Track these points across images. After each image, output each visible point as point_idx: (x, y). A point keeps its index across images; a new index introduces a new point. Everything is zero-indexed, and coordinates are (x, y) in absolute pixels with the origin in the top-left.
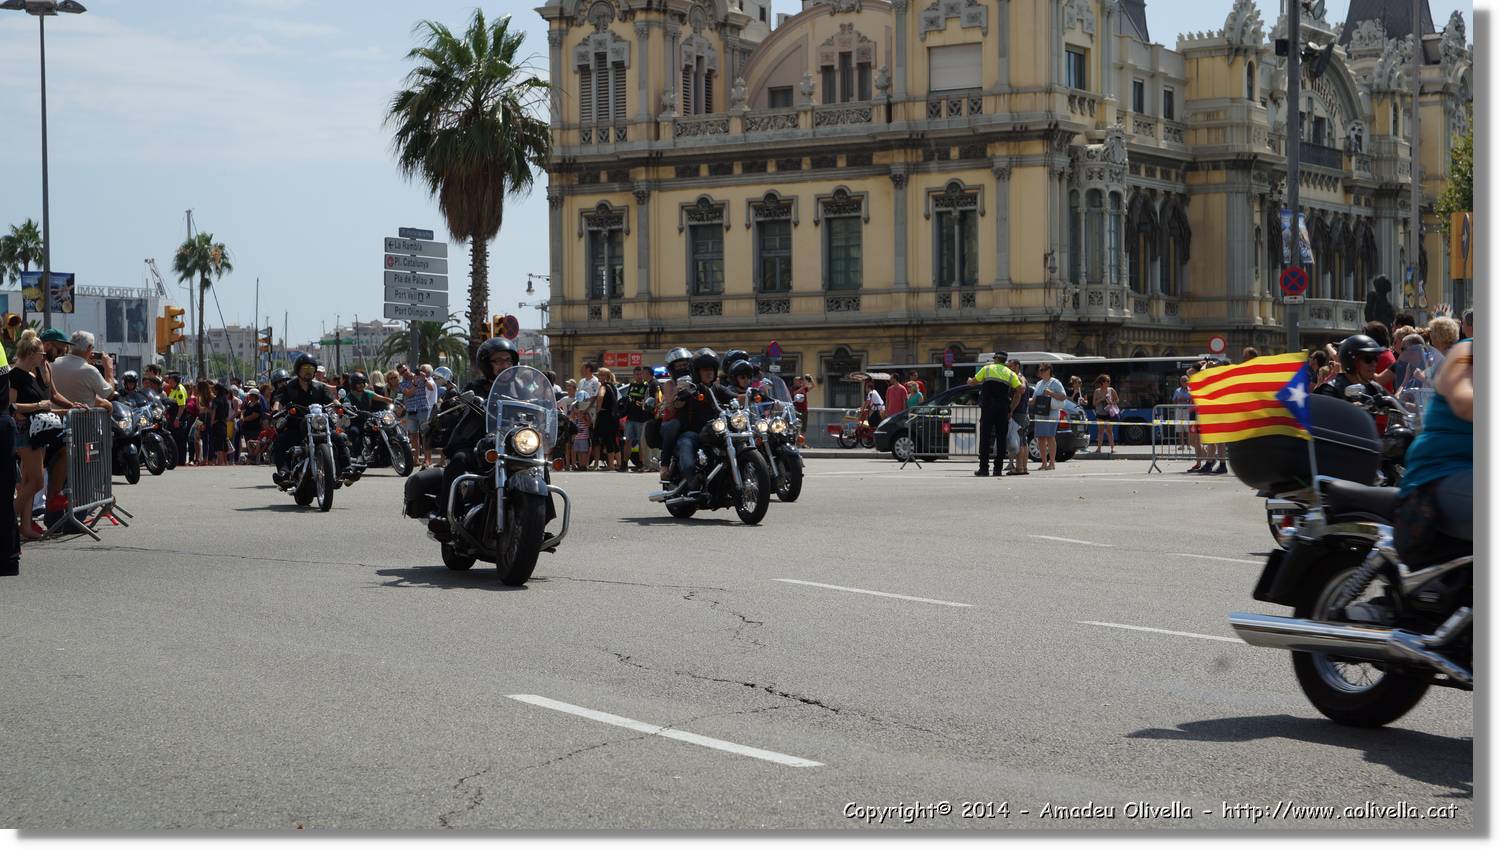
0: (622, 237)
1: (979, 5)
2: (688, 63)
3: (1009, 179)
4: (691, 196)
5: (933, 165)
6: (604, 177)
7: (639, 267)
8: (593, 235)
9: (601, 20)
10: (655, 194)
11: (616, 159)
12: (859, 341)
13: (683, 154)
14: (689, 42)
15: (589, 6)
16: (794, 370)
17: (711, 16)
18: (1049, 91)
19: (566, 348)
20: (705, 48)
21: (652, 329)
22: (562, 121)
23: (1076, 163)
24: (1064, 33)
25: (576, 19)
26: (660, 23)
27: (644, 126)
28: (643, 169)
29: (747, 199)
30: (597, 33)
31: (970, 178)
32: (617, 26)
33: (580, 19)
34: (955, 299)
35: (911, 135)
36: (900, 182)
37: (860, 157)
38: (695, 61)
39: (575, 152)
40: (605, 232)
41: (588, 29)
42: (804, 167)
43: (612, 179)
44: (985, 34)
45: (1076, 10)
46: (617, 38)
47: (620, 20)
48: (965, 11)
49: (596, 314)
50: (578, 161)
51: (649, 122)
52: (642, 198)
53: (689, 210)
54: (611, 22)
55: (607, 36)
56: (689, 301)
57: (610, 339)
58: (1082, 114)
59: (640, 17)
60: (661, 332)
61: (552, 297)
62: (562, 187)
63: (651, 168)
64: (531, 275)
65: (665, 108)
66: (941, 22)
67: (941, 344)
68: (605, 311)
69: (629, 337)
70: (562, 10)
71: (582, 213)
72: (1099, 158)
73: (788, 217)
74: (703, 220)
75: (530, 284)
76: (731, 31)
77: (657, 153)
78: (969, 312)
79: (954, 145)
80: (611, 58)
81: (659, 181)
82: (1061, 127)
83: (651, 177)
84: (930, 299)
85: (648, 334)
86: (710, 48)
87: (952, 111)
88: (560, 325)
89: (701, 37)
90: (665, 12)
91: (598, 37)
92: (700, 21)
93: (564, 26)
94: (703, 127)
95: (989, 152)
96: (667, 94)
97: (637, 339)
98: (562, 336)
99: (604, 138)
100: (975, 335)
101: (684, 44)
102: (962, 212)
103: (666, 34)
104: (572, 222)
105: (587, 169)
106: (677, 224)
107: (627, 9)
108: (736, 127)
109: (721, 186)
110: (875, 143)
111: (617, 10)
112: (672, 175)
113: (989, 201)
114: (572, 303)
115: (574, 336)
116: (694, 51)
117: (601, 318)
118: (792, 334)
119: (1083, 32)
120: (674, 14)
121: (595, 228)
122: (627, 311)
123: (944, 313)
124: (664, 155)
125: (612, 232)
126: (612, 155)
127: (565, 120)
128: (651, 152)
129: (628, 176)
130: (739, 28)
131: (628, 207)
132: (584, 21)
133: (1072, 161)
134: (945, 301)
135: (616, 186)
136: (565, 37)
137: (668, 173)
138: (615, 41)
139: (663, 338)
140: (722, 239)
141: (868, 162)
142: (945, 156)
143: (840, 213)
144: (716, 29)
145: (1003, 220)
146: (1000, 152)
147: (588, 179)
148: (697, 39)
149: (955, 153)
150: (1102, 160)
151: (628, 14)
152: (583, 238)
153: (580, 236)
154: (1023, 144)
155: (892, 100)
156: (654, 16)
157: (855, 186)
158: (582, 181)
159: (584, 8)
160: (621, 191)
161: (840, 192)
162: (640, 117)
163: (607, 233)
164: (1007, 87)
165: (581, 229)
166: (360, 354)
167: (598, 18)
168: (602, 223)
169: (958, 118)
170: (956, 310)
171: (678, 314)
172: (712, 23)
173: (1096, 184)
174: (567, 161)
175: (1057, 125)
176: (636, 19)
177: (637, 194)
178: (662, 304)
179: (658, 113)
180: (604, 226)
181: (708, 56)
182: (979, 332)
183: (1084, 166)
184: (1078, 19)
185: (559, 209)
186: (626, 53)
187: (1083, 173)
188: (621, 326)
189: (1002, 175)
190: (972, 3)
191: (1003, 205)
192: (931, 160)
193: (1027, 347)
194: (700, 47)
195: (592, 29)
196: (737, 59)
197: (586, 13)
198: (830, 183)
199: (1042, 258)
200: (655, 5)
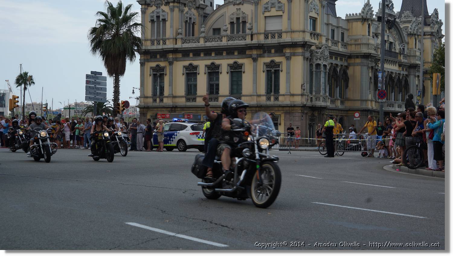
0: (164, 76)
2: (187, 20)
3: (290, 59)
4: (187, 63)
5: (266, 55)
6: (158, 56)
8: (155, 75)
9: (159, 5)
10: (175, 62)
11: (162, 51)
13: (184, 49)
14: (187, 13)
17: (194, 4)
18: (304, 32)
19: (145, 112)
20: (192, 15)
24: (309, 13)
26: (177, 6)
27: (172, 40)
28: (171, 54)
29: (205, 65)
31: (277, 59)
32: (163, 7)
33: (151, 5)
34: (272, 98)
35: (259, 45)
36: (255, 60)
37: (242, 51)
38: (189, 19)
39: (149, 48)
40: (158, 74)
41: (154, 8)
42: (224, 54)
43: (161, 57)
44: (283, 13)
45: (312, 6)
46: (163, 11)
47: (165, 5)
48: (277, 5)
50: (150, 51)
51: (173, 39)
52: (171, 63)
53: (186, 68)
54: (162, 6)
55: (160, 10)
56: (186, 97)
57: (159, 109)
58: (314, 39)
59: (171, 4)
61: (141, 95)
62: (144, 59)
63: (174, 54)
64: (134, 88)
65: (179, 34)
66: (269, 8)
68: (158, 100)
69: (166, 109)
71: (151, 68)
72: (320, 53)
73: (218, 71)
74: (191, 71)
75: (133, 90)
77: (176, 49)
78: (277, 103)
79: (273, 49)
80: (161, 18)
81: (177, 58)
82: (308, 43)
83: (174, 57)
84: (264, 98)
85: (172, 108)
86: (194, 15)
87: (272, 37)
88: (143, 104)
89: (191, 11)
90: (179, 3)
91: (158, 10)
92: (190, 6)
93: (146, 7)
94: (191, 41)
95: (284, 51)
96: (180, 30)
97: (169, 109)
98: (144, 108)
99: (159, 44)
100: (278, 110)
101: (185, 13)
102: (275, 70)
103: (179, 10)
104: (148, 71)
105: (153, 53)
106: (182, 72)
108: (202, 41)
109: (197, 60)
110: (247, 47)
111: (163, 2)
112: (181, 56)
113: (284, 67)
114: (147, 97)
115: (148, 108)
116: (188, 16)
117: (156, 102)
119: (315, 13)
120: (182, 3)
121: (155, 73)
122: (165, 100)
123: (268, 103)
124: (178, 50)
125: (160, 74)
126: (162, 49)
127: (146, 37)
128: (174, 48)
129: (166, 56)
130: (203, 9)
131: (166, 66)
132: (153, 5)
133: (311, 54)
134: (269, 99)
135: (162, 59)
136: (146, 10)
137: (180, 55)
138: (163, 12)
139: (177, 109)
140: (197, 77)
141: (245, 53)
142: (270, 52)
143: (235, 69)
144: (196, 9)
145: (288, 73)
146: (288, 51)
147: (153, 57)
148: (189, 12)
149: (273, 51)
150: (321, 54)
151: (167, 3)
152: (151, 77)
153: (150, 75)
154: (295, 48)
155: (252, 33)
156: (176, 4)
157: (240, 61)
158: (151, 57)
159: (153, 1)
160: (164, 61)
161: (235, 63)
162: (170, 37)
163: (159, 75)
164: (290, 30)
165: (151, 73)
166: (77, 113)
167: (158, 4)
168: (157, 71)
169: (274, 40)
170: (272, 102)
171: (182, 102)
172: (195, 7)
173: (319, 62)
174: (146, 51)
175: (306, 42)
176: (170, 5)
177: (169, 62)
178: (177, 98)
179: (176, 36)
180: (158, 72)
181: (193, 18)
182: (280, 109)
183: (315, 56)
184: (314, 8)
185: (143, 67)
186: (166, 16)
187: (314, 58)
188: (163, 105)
189: (288, 59)
190: (279, 2)
191: (288, 68)
192: (265, 53)
193: (295, 114)
194: (190, 15)
195: (156, 8)
196: (202, 19)
197: (153, 3)
198: (232, 60)
199: (301, 86)
200: (176, 1)
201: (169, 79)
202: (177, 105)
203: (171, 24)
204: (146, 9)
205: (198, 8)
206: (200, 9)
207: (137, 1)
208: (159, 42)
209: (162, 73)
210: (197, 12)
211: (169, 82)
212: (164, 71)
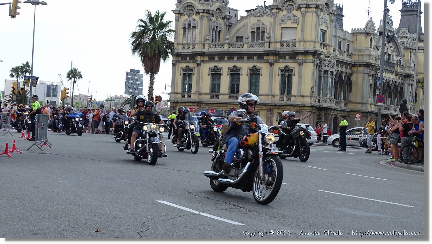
0: (192, 76)
2: (214, 28)
3: (302, 65)
4: (212, 65)
5: (281, 60)
6: (188, 58)
8: (184, 74)
10: (202, 64)
11: (192, 54)
13: (211, 53)
14: (214, 22)
15: (187, 10)
18: (315, 42)
19: (175, 106)
20: (219, 24)
24: (320, 26)
26: (206, 16)
27: (200, 44)
28: (199, 57)
29: (228, 67)
31: (291, 65)
32: (194, 17)
33: (184, 14)
34: (285, 98)
35: (275, 52)
36: (271, 65)
37: (261, 56)
38: (216, 27)
39: (180, 51)
40: (187, 74)
41: (186, 17)
42: (245, 59)
43: (190, 59)
44: (298, 25)
45: (323, 20)
46: (194, 20)
47: (195, 15)
48: (292, 18)
50: (181, 53)
51: (202, 44)
52: (199, 65)
53: (212, 69)
54: (193, 15)
55: (192, 19)
56: (210, 94)
57: (187, 104)
58: (324, 49)
59: (201, 14)
60: (202, 103)
61: (171, 91)
62: (176, 60)
63: (201, 57)
64: (166, 85)
65: (206, 40)
66: (286, 21)
68: (186, 96)
69: (193, 104)
70: (179, 11)
71: (181, 68)
72: (328, 61)
73: (239, 73)
74: (215, 72)
75: (165, 87)
76: (226, 20)
78: (289, 103)
79: (287, 55)
80: (192, 25)
81: (204, 60)
82: (318, 52)
83: (201, 59)
84: (278, 98)
85: (198, 103)
87: (287, 46)
88: (173, 99)
90: (208, 13)
91: (189, 19)
92: (218, 17)
93: (180, 16)
94: (217, 46)
95: (297, 58)
96: (207, 36)
98: (173, 102)
102: (288, 74)
103: (208, 19)
104: (179, 70)
105: (183, 56)
106: (208, 73)
108: (226, 47)
109: (221, 63)
110: (265, 53)
111: (195, 12)
112: (207, 59)
113: (296, 72)
114: (177, 93)
115: (177, 102)
116: (215, 25)
117: (185, 98)
119: (325, 26)
120: (211, 14)
121: (185, 73)
122: (192, 96)
123: (282, 102)
124: (205, 53)
125: (189, 73)
126: (192, 52)
127: (178, 41)
128: (202, 52)
129: (195, 58)
131: (194, 67)
133: (320, 62)
134: (282, 99)
135: (191, 61)
136: (179, 19)
137: (206, 58)
138: (194, 21)
139: (202, 105)
140: (220, 77)
141: (263, 58)
142: (284, 58)
143: (254, 72)
145: (300, 77)
146: (300, 58)
147: (184, 58)
148: (217, 21)
149: (287, 57)
151: (198, 13)
152: (181, 75)
153: (181, 74)
154: (306, 56)
155: (270, 41)
156: (205, 14)
157: (258, 65)
158: (182, 59)
159: (185, 11)
160: (193, 63)
161: (254, 66)
162: (199, 42)
163: (188, 74)
164: (303, 40)
165: (181, 72)
167: (189, 14)
169: (289, 48)
170: (285, 102)
171: (206, 98)
172: (221, 17)
173: (327, 68)
174: (178, 53)
175: (316, 51)
177: (197, 64)
178: (203, 95)
179: (204, 41)
180: (187, 72)
181: (220, 26)
182: (291, 108)
183: (324, 63)
184: (324, 22)
185: (175, 67)
186: (197, 24)
187: (323, 65)
188: (190, 101)
189: (300, 64)
190: (295, 16)
191: (300, 73)
192: (281, 59)
193: (305, 113)
194: (217, 24)
195: (188, 17)
196: (227, 27)
197: (186, 13)
198: (252, 64)
199: (310, 88)
200: (205, 11)
201: (197, 78)
202: (202, 101)
203: (200, 30)
205: (224, 18)
206: (226, 19)
207: (172, 11)
208: (189, 46)
209: (191, 73)
210: (223, 22)
211: (197, 81)
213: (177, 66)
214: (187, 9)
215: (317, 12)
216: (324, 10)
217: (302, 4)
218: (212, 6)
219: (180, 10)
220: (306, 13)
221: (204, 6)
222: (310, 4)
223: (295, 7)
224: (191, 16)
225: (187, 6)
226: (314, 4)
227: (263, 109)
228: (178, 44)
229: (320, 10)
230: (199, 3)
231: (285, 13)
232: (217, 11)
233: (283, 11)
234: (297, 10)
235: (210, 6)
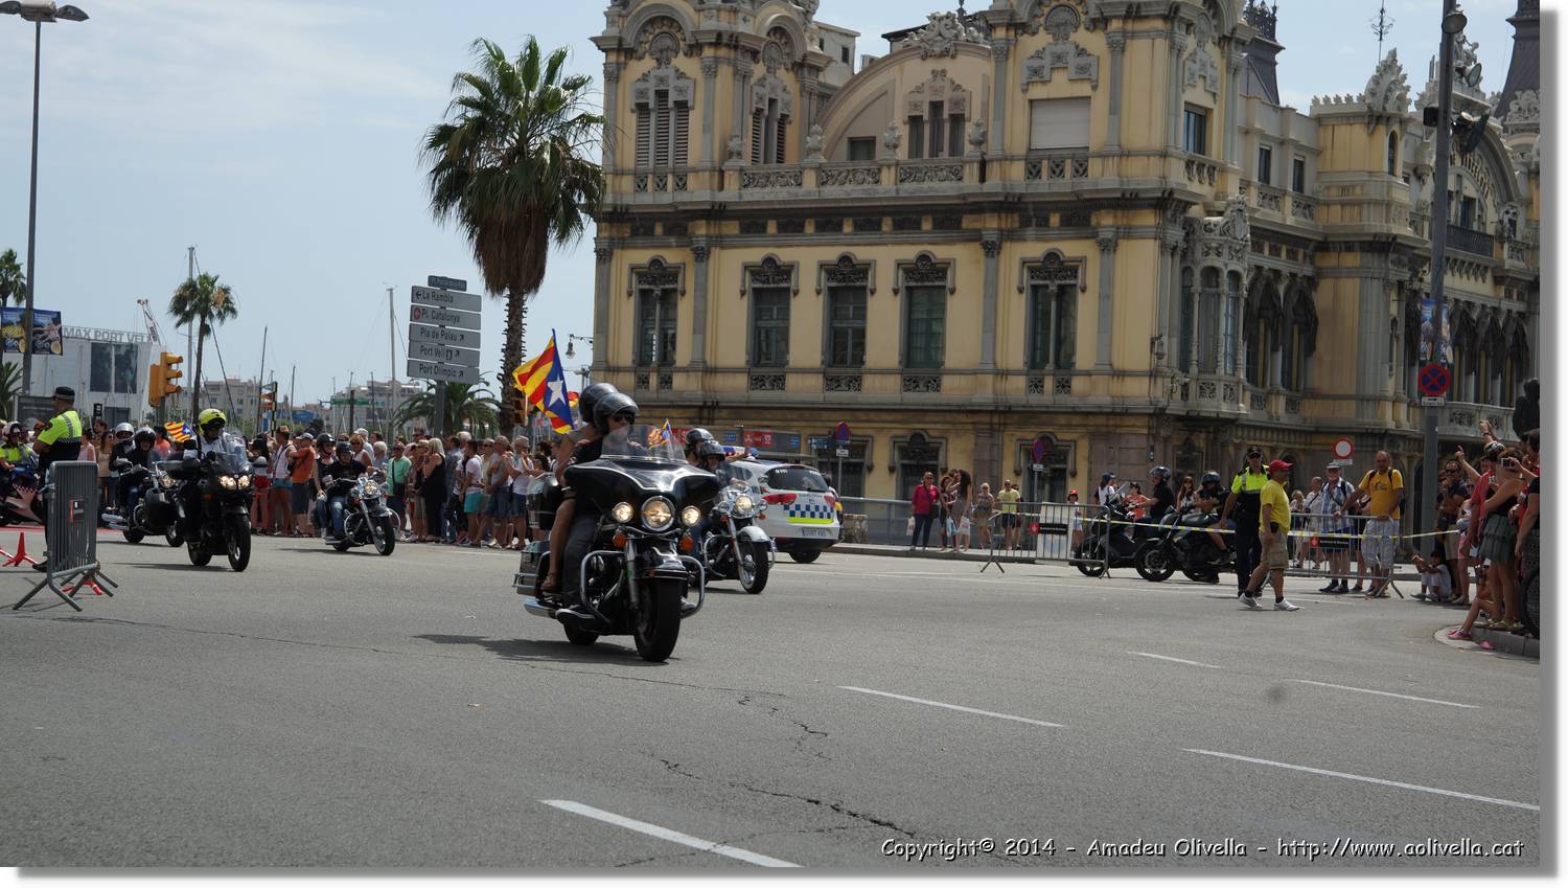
0: (676, 298)
1: (1089, 55)
2: (762, 107)
3: (1115, 251)
4: (756, 255)
5: (1030, 232)
6: (659, 229)
7: (694, 332)
8: (643, 292)
9: (665, 53)
10: (715, 252)
11: (672, 210)
12: (939, 426)
13: (748, 207)
14: (761, 82)
15: (651, 37)
16: (863, 456)
17: (788, 54)
18: (1164, 155)
20: (779, 91)
21: (705, 402)
22: (614, 165)
23: (1191, 237)
24: (1183, 91)
25: (636, 51)
26: (729, 60)
27: (707, 173)
28: (704, 222)
29: (819, 262)
30: (659, 68)
31: (1070, 249)
32: (681, 62)
33: (641, 51)
34: (1049, 383)
35: (1006, 198)
36: (992, 250)
37: (949, 218)
38: (767, 103)
39: (628, 200)
40: (657, 292)
41: (648, 63)
42: (885, 228)
43: (668, 232)
44: (1094, 88)
45: (1197, 66)
46: (681, 75)
47: (686, 54)
48: (1073, 61)
49: (643, 382)
50: (630, 211)
51: (712, 170)
52: (701, 255)
53: (753, 271)
54: (675, 57)
55: (670, 72)
56: (749, 373)
58: (1200, 182)
59: (708, 52)
60: (715, 406)
61: (595, 361)
62: (611, 239)
63: (712, 222)
64: (572, 336)
65: (731, 154)
66: (1046, 72)
67: (1031, 434)
68: (654, 380)
69: (680, 411)
70: (620, 40)
71: (633, 269)
72: (1218, 232)
73: (863, 284)
74: (768, 283)
75: (570, 345)
76: (809, 72)
77: (720, 206)
78: (1064, 399)
79: (1055, 211)
80: (673, 97)
81: (721, 237)
82: (1176, 196)
83: (712, 232)
84: (1020, 382)
85: (701, 408)
86: (784, 90)
87: (1054, 172)
89: (776, 78)
90: (736, 47)
91: (661, 72)
92: (772, 59)
93: (622, 59)
94: (773, 178)
95: (1094, 221)
96: (735, 139)
97: (691, 413)
99: (661, 186)
100: (1069, 426)
101: (755, 84)
102: (1062, 288)
103: (736, 73)
104: (621, 278)
105: (640, 219)
106: (737, 287)
107: (693, 42)
108: (810, 180)
109: (791, 246)
110: (965, 204)
111: (682, 43)
112: (736, 231)
113: (1091, 276)
114: (617, 370)
116: (766, 92)
117: (647, 388)
118: (862, 416)
119: (1206, 90)
120: (746, 51)
121: (647, 287)
122: (678, 381)
123: (1035, 399)
124: (728, 208)
125: (664, 290)
126: (671, 205)
127: (618, 161)
128: (713, 204)
129: (686, 229)
130: (819, 69)
131: (684, 264)
132: (644, 54)
133: (1187, 234)
134: (1036, 385)
135: (673, 240)
136: (622, 72)
137: (732, 228)
138: (678, 78)
139: (717, 414)
140: (788, 304)
141: (956, 225)
142: (1043, 223)
143: (921, 279)
144: (792, 69)
145: (1106, 297)
146: (1106, 221)
147: (642, 230)
148: (770, 80)
149: (1055, 220)
150: (1221, 235)
151: (695, 49)
152: (633, 296)
153: (630, 294)
154: (1131, 212)
155: (985, 157)
156: (723, 52)
157: (940, 252)
158: (635, 233)
159: (645, 40)
160: (677, 246)
161: (924, 257)
162: (702, 164)
163: (659, 293)
164: (1117, 148)
165: (631, 287)
166: (374, 417)
167: (661, 51)
168: (654, 281)
169: (1060, 181)
170: (1048, 396)
171: (735, 387)
172: (789, 62)
173: (1213, 262)
174: (619, 210)
175: (1171, 193)
176: (703, 55)
177: (695, 250)
178: (718, 375)
179: (723, 161)
180: (655, 284)
181: (783, 100)
182: (1074, 422)
183: (1200, 240)
184: (1200, 76)
185: (607, 264)
186: (690, 92)
187: (1199, 249)
188: (670, 398)
189: (1108, 247)
190: (1081, 52)
191: (1107, 281)
192: (1027, 226)
193: (1127, 441)
194: (773, 89)
195: (654, 63)
196: (814, 104)
197: (647, 46)
198: (913, 247)
199: (1149, 342)
200: (725, 40)
201: (695, 307)
202: (719, 398)
203: (705, 117)
204: (620, 66)
205: (799, 66)
206: (805, 70)
207: (594, 39)
208: (661, 180)
209: (671, 286)
210: (797, 81)
211: (695, 318)
212: (677, 282)
213: (614, 258)
214: (651, 30)
215: (1170, 36)
216: (1202, 24)
217: (1109, 4)
218: (752, 19)
219: (623, 35)
220: (1129, 41)
221: (718, 21)
222: (1145, 3)
223: (1083, 18)
224: (668, 62)
225: (652, 22)
226: (1158, 4)
227: (959, 427)
228: (617, 174)
229: (1184, 27)
230: (699, 7)
231: (1042, 40)
232: (773, 38)
233: (1034, 34)
234: (1092, 27)
235: (745, 20)
